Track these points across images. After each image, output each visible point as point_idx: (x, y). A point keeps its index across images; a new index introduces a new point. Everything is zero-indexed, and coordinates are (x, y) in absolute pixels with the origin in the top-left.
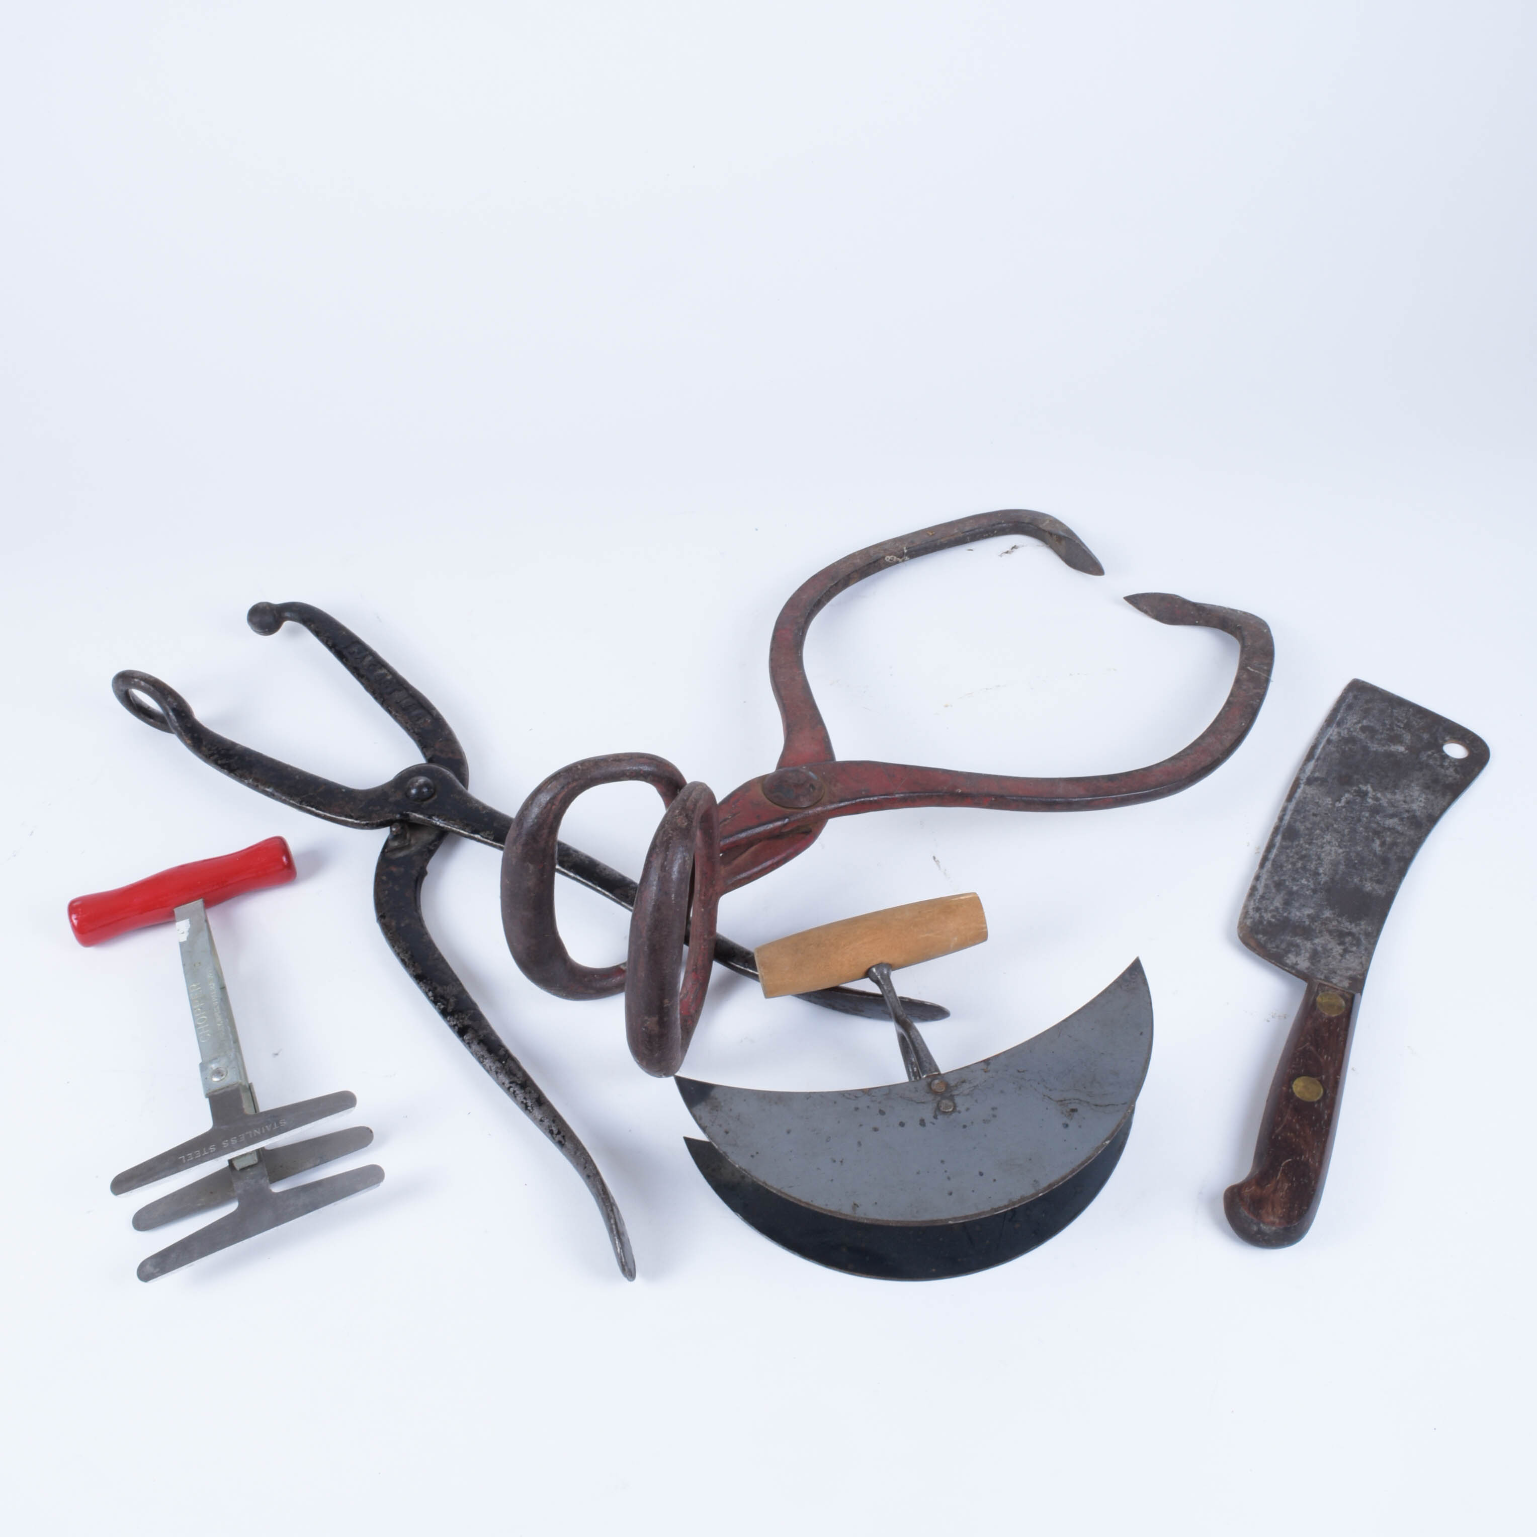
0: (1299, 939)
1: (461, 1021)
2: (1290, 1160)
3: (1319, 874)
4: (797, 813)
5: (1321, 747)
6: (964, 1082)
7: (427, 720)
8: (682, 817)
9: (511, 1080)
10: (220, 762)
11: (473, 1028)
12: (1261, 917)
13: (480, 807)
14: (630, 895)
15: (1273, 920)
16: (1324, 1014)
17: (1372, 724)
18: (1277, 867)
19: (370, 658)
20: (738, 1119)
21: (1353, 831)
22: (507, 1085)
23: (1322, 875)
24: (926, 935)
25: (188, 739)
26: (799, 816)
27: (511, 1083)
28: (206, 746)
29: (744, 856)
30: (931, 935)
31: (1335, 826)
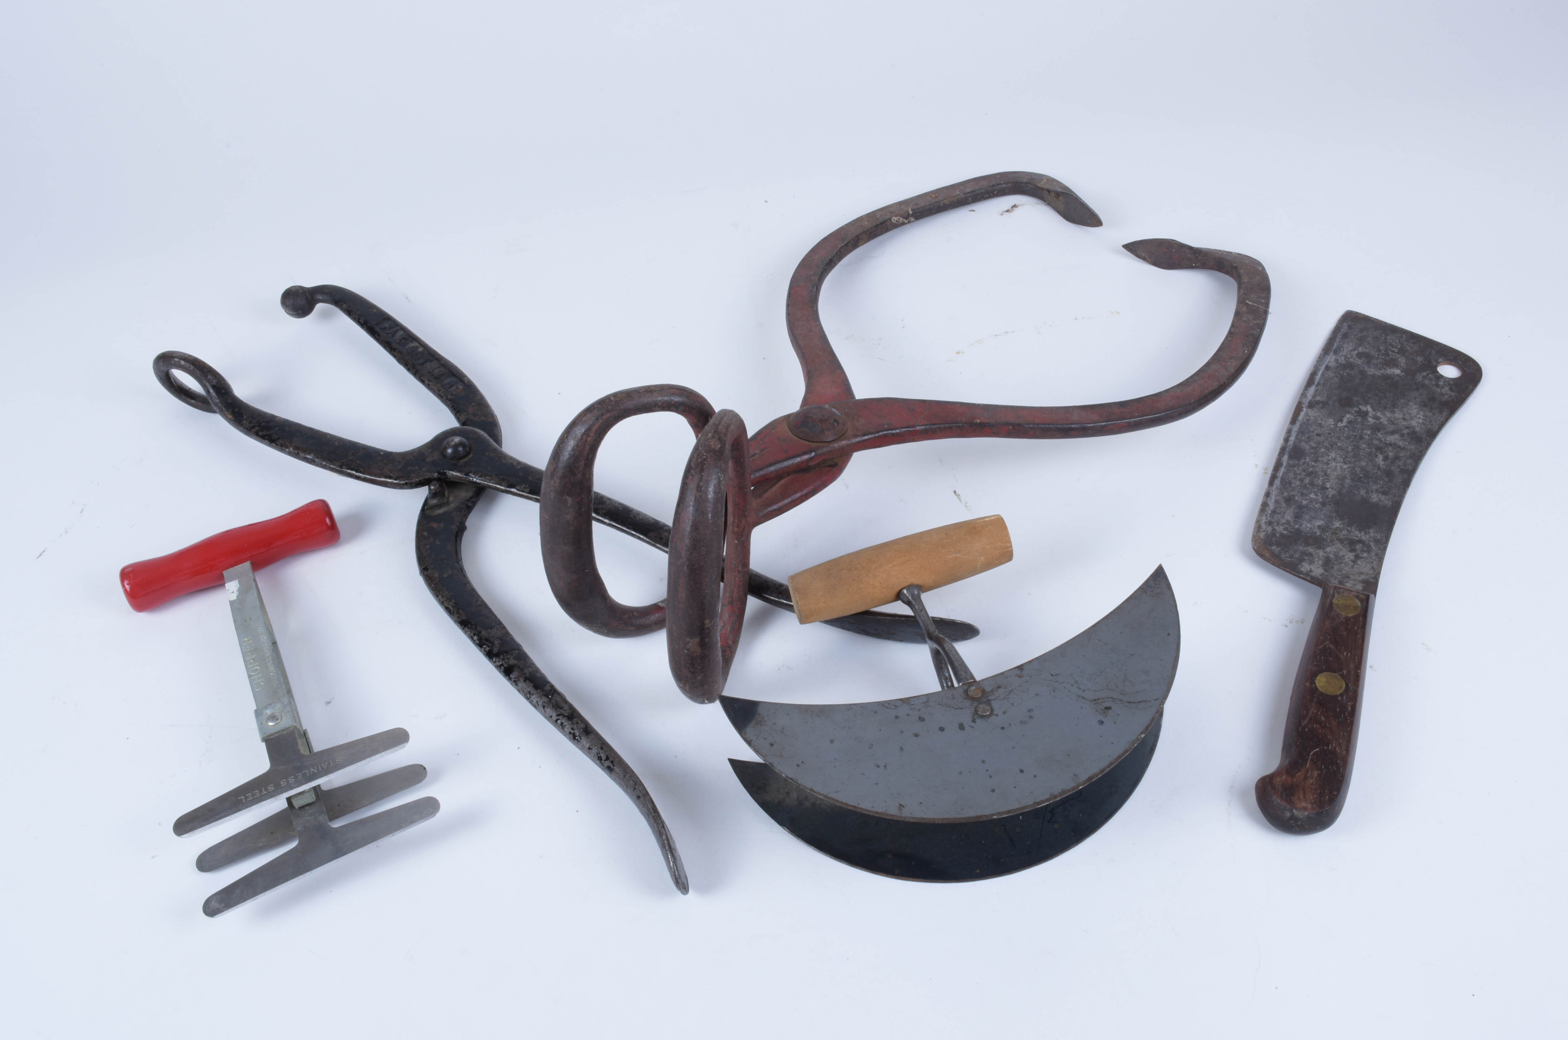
0: (1311, 548)
1: (506, 661)
2: (1318, 749)
3: (1327, 489)
4: (823, 447)
5: (1320, 373)
6: (999, 687)
7: (459, 386)
8: (715, 439)
9: (559, 713)
10: (261, 434)
11: (519, 667)
12: (1274, 530)
13: (515, 463)
14: (663, 536)
15: (1285, 532)
16: (1341, 615)
17: (1367, 351)
18: (1286, 483)
19: (401, 333)
20: (782, 732)
21: (1357, 448)
22: (555, 718)
23: (1330, 489)
24: (955, 555)
25: (229, 414)
26: (825, 450)
27: (558, 715)
28: (246, 420)
29: (774, 489)
30: (958, 555)
31: (1339, 444)
